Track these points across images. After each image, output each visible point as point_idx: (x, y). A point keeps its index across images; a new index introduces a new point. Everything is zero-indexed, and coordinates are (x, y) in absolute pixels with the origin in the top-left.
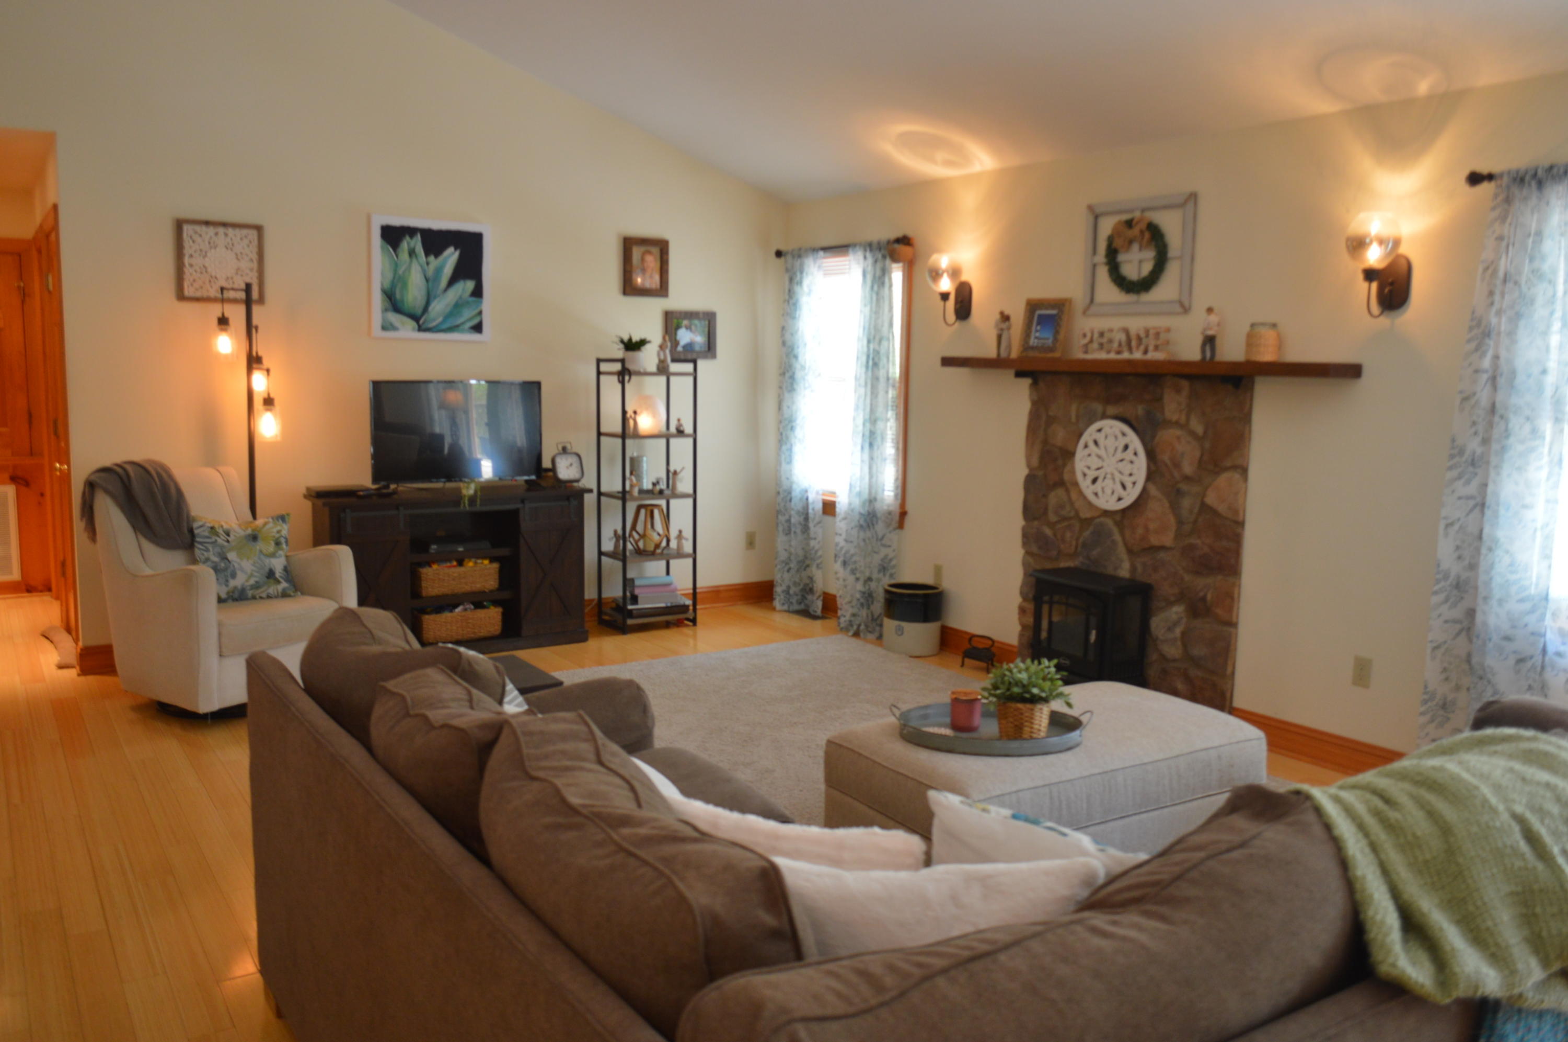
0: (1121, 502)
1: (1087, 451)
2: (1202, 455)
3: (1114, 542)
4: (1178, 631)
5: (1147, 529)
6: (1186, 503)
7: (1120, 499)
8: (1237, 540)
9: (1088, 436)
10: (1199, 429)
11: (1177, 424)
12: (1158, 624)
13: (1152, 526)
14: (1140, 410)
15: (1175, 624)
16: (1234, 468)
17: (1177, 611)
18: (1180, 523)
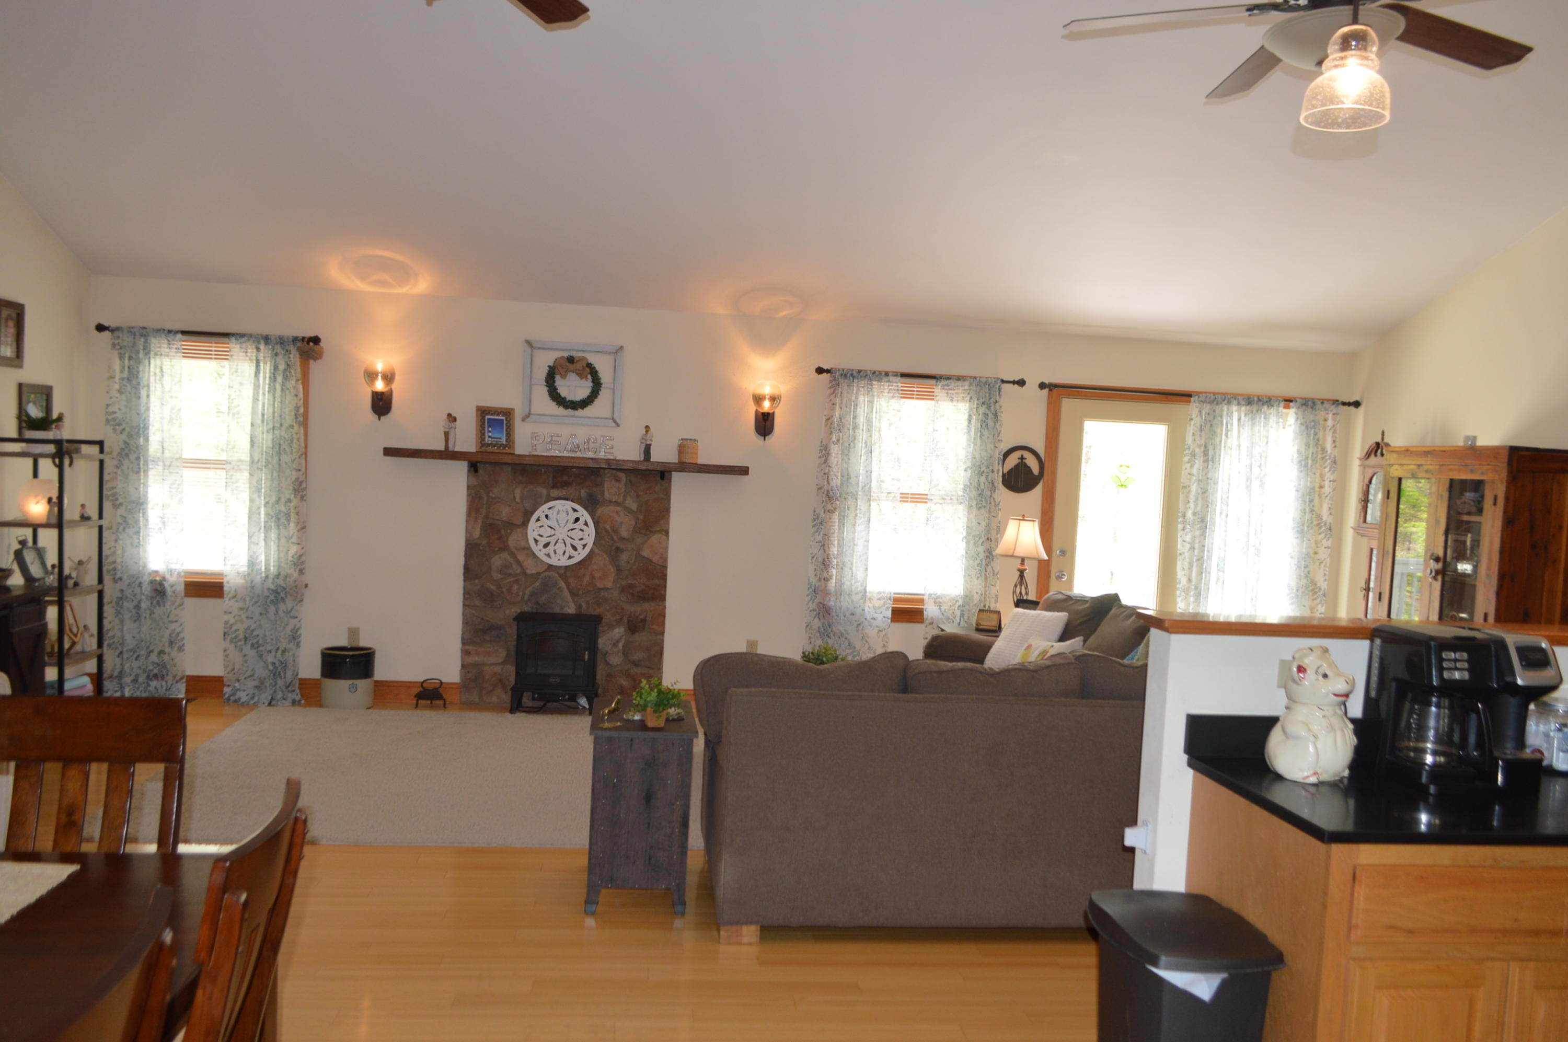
0: (571, 560)
1: (539, 524)
2: (636, 523)
3: (560, 589)
4: (621, 645)
5: (593, 577)
6: (624, 557)
7: (570, 557)
8: (664, 577)
9: (539, 513)
10: (634, 507)
11: (617, 503)
12: (603, 642)
13: (597, 575)
14: (583, 493)
15: (618, 641)
16: (660, 531)
17: (619, 632)
18: (619, 570)
